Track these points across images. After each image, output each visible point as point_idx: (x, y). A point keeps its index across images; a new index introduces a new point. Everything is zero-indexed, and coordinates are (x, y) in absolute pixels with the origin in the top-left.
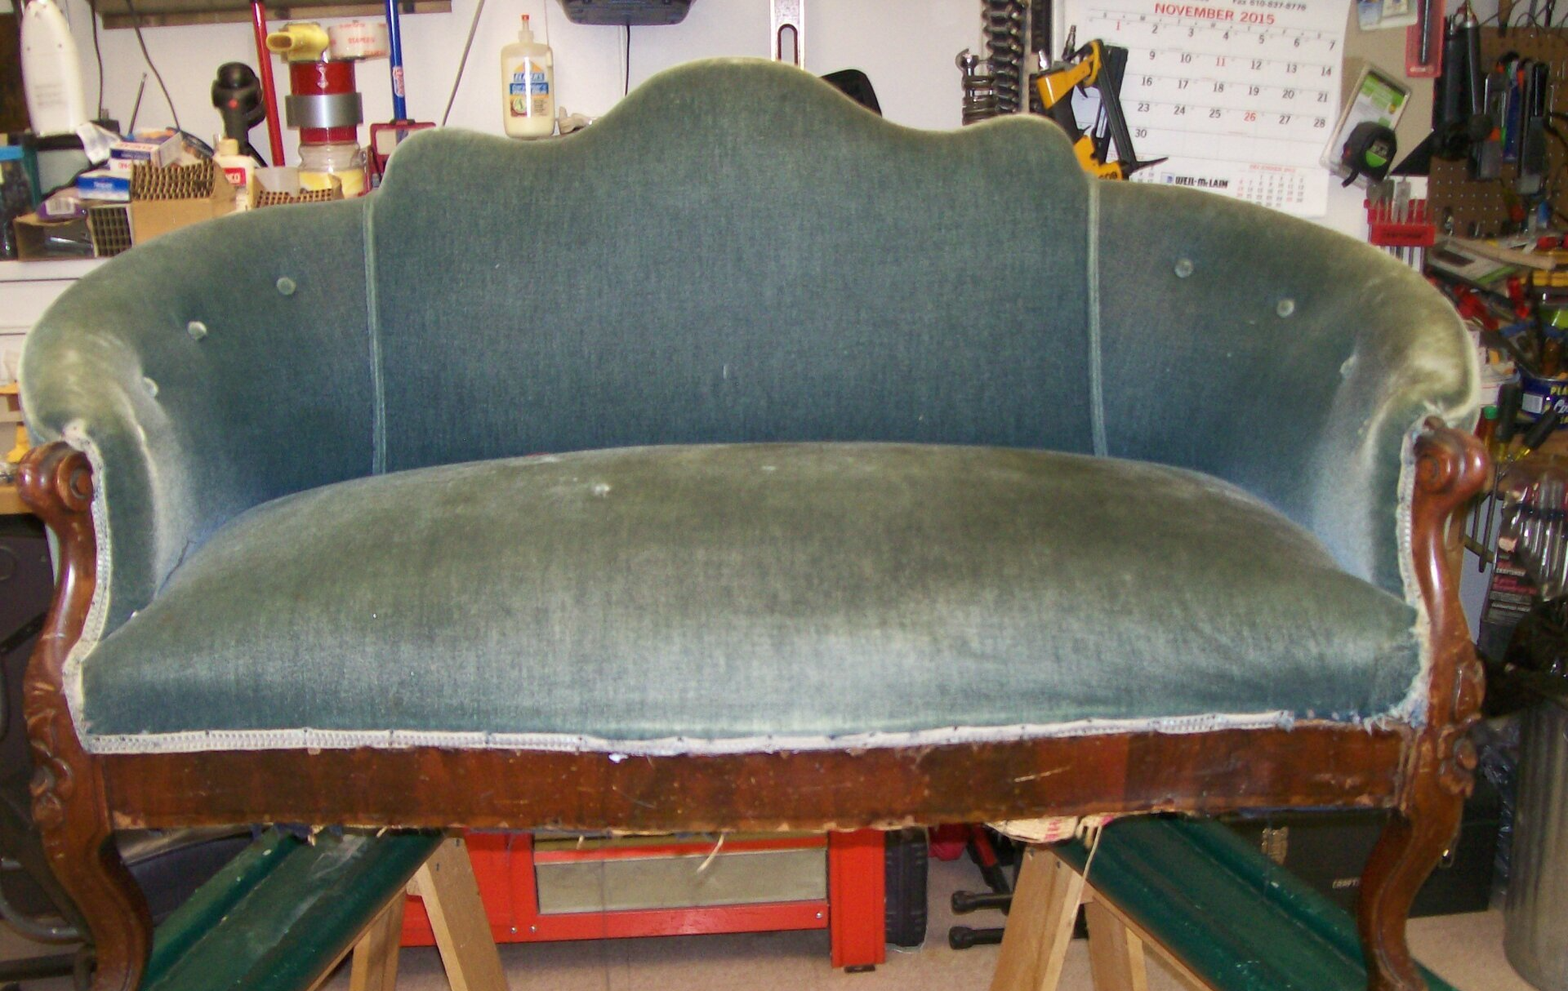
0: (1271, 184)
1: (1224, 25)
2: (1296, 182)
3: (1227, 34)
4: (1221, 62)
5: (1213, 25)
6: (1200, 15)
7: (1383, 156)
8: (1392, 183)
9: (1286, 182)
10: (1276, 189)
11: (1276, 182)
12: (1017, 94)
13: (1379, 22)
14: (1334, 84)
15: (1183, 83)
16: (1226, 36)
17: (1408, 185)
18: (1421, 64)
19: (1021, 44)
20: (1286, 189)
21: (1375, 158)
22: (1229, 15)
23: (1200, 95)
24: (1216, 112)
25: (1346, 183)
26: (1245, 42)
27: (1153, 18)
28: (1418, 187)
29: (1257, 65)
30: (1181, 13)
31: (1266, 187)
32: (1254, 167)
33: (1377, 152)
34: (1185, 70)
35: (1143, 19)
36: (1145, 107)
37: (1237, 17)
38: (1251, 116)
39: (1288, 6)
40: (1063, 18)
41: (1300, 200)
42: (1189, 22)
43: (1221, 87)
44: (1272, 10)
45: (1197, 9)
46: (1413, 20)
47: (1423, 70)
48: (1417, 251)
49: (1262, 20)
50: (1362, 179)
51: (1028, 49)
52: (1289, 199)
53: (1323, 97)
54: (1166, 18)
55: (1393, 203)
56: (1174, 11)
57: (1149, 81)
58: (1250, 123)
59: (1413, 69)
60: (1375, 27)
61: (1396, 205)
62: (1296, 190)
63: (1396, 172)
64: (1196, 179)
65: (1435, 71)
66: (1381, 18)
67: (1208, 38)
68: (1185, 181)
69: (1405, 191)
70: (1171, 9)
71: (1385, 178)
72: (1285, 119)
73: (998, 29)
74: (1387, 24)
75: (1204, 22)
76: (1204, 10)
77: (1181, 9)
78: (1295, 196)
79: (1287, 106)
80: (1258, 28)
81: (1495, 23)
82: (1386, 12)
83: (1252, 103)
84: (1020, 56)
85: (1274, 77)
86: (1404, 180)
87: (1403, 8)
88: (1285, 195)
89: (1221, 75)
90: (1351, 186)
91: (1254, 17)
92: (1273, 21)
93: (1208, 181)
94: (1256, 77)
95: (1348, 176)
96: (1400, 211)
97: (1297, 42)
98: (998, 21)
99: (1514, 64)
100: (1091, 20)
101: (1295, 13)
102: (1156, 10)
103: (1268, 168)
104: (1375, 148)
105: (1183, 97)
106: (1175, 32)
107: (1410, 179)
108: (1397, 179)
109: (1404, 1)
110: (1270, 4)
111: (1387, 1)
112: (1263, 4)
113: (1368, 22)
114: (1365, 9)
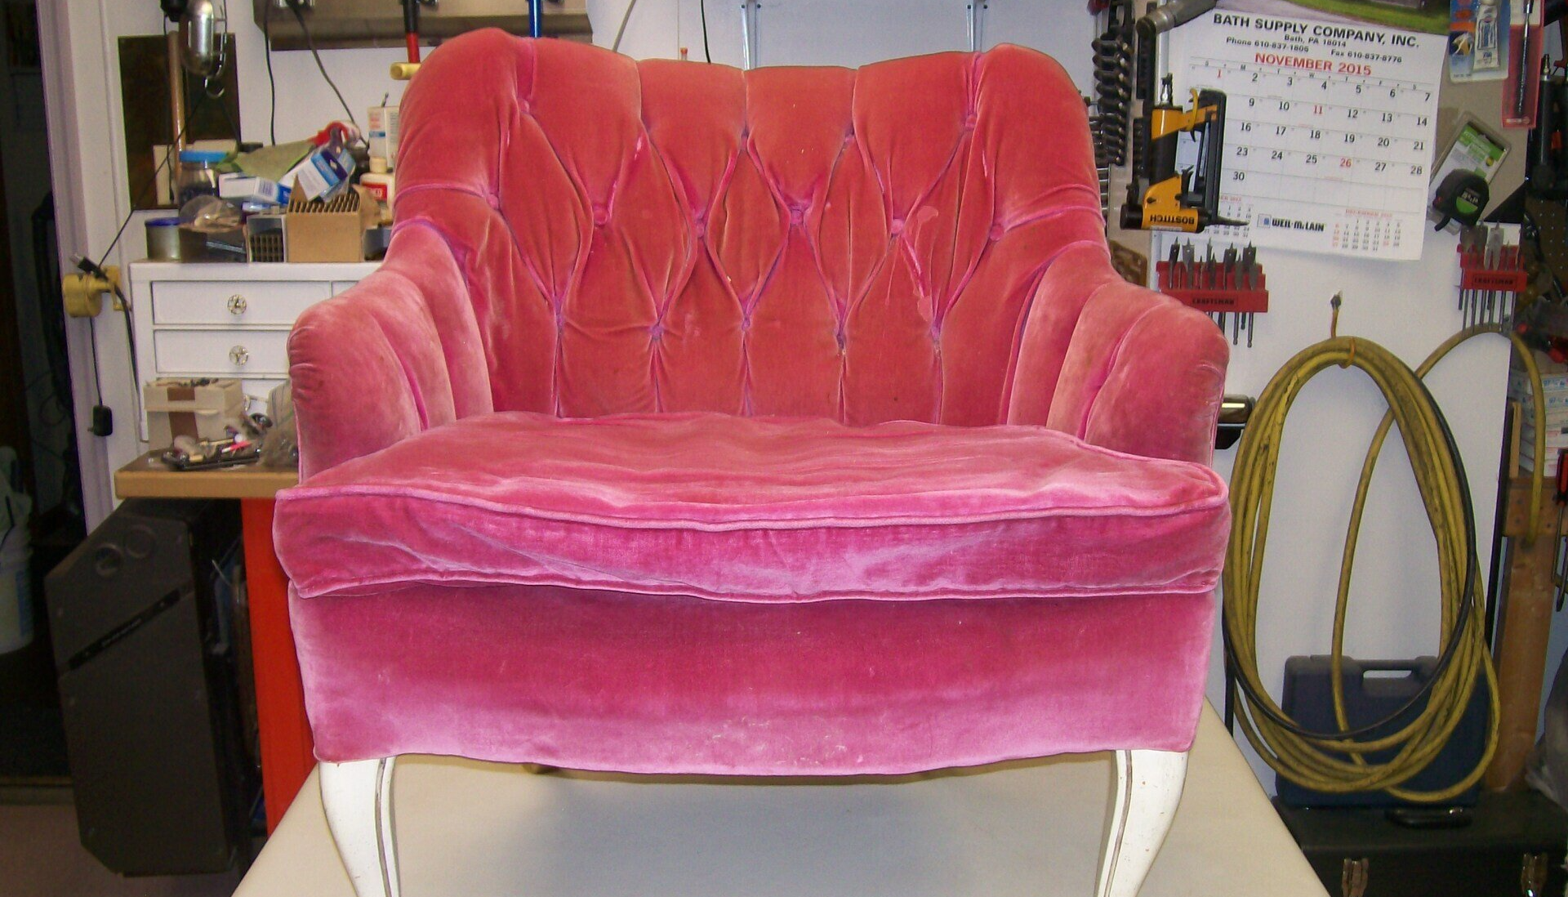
0: (1367, 229)
1: (1321, 76)
2: (1393, 228)
3: (1325, 83)
4: (1318, 110)
5: (1312, 76)
6: (1299, 65)
7: (1475, 204)
8: (1486, 229)
9: (1383, 226)
10: (1371, 232)
11: (1372, 226)
12: (1124, 138)
13: (1469, 75)
14: (1429, 135)
15: (1281, 131)
16: (1324, 86)
17: (1502, 231)
18: (1517, 115)
19: (1128, 90)
20: (1382, 234)
21: (1465, 205)
22: (1327, 65)
23: (1298, 141)
24: (1312, 159)
25: (1438, 228)
26: (1342, 92)
27: (1254, 68)
28: (1512, 234)
29: (1353, 114)
30: (1280, 63)
31: (1362, 231)
32: (1349, 212)
33: (1467, 200)
34: (1282, 118)
35: (1243, 68)
36: (1243, 152)
37: (1335, 68)
38: (1346, 163)
39: (1384, 59)
40: (1166, 65)
41: (1397, 245)
42: (1287, 72)
43: (1318, 135)
44: (1369, 62)
45: (1296, 60)
46: (1505, 75)
47: (1520, 121)
48: (1509, 295)
49: (1359, 72)
50: (1454, 224)
51: (1134, 96)
52: (1386, 244)
53: (1419, 146)
54: (1266, 68)
55: (1486, 248)
56: (1274, 61)
57: (1248, 128)
58: (1345, 169)
59: (1509, 121)
60: (1465, 79)
61: (1488, 250)
62: (1392, 235)
63: (1489, 219)
64: (1293, 222)
65: (1531, 123)
66: (1472, 72)
67: (1307, 88)
68: (1282, 223)
69: (1498, 238)
70: (1271, 60)
71: (1478, 223)
72: (1380, 166)
73: (1107, 74)
74: (1476, 78)
75: (1303, 72)
76: (1303, 61)
77: (1280, 60)
78: (1392, 240)
79: (1382, 154)
80: (1355, 80)
82: (1476, 66)
83: (1348, 150)
84: (1127, 101)
85: (1369, 125)
86: (1497, 227)
87: (1494, 64)
88: (1381, 239)
89: (1318, 123)
90: (1443, 231)
91: (1351, 69)
92: (1369, 73)
93: (1304, 224)
94: (1352, 127)
95: (1439, 221)
96: (1492, 256)
97: (1392, 93)
98: (1107, 66)
100: (1193, 68)
101: (1390, 65)
102: (1257, 60)
103: (1364, 213)
104: (1465, 195)
105: (1279, 144)
106: (1274, 82)
107: (1502, 226)
108: (1490, 226)
109: (1495, 55)
110: (1367, 56)
111: (1479, 55)
112: (1360, 56)
113: (1460, 75)
114: (1455, 63)
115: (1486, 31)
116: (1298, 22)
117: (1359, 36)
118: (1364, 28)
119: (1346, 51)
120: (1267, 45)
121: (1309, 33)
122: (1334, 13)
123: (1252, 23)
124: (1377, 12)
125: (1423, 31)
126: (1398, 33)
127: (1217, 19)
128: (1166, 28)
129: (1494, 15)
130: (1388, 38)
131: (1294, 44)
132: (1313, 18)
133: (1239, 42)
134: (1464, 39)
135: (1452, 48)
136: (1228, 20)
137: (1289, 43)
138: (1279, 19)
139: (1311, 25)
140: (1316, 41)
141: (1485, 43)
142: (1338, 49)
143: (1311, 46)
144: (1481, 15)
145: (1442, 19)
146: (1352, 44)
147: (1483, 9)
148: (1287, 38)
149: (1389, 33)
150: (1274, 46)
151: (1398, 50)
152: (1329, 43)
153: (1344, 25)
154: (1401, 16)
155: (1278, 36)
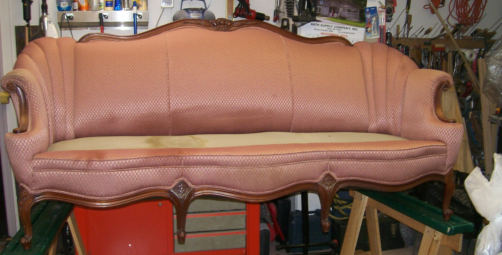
27: (320, 35)
35: (318, 36)
39: (351, 33)
45: (330, 34)
46: (379, 37)
49: (345, 36)
70: (324, 33)
74: (372, 38)
77: (327, 34)
81: (396, 36)
82: (372, 35)
87: (376, 34)
92: (347, 37)
97: (353, 41)
99: (401, 46)
109: (376, 32)
110: (347, 33)
111: (373, 32)
112: (345, 33)
113: (369, 37)
114: (368, 34)
115: (374, 27)
116: (331, 25)
117: (345, 28)
118: (346, 26)
119: (342, 31)
120: (323, 30)
121: (333, 28)
122: (339, 22)
123: (320, 25)
124: (348, 22)
125: (359, 27)
126: (354, 27)
127: (312, 24)
128: (299, 26)
129: (376, 23)
130: (351, 29)
131: (330, 30)
132: (333, 24)
133: (317, 30)
134: (369, 29)
135: (367, 31)
136: (314, 24)
137: (329, 30)
138: (325, 24)
139: (334, 25)
140: (335, 29)
141: (374, 30)
142: (340, 31)
143: (334, 30)
144: (373, 23)
145: (364, 24)
146: (343, 30)
147: (373, 22)
148: (328, 29)
149: (352, 27)
150: (325, 30)
151: (354, 31)
152: (338, 30)
153: (341, 25)
154: (354, 23)
155: (326, 28)
